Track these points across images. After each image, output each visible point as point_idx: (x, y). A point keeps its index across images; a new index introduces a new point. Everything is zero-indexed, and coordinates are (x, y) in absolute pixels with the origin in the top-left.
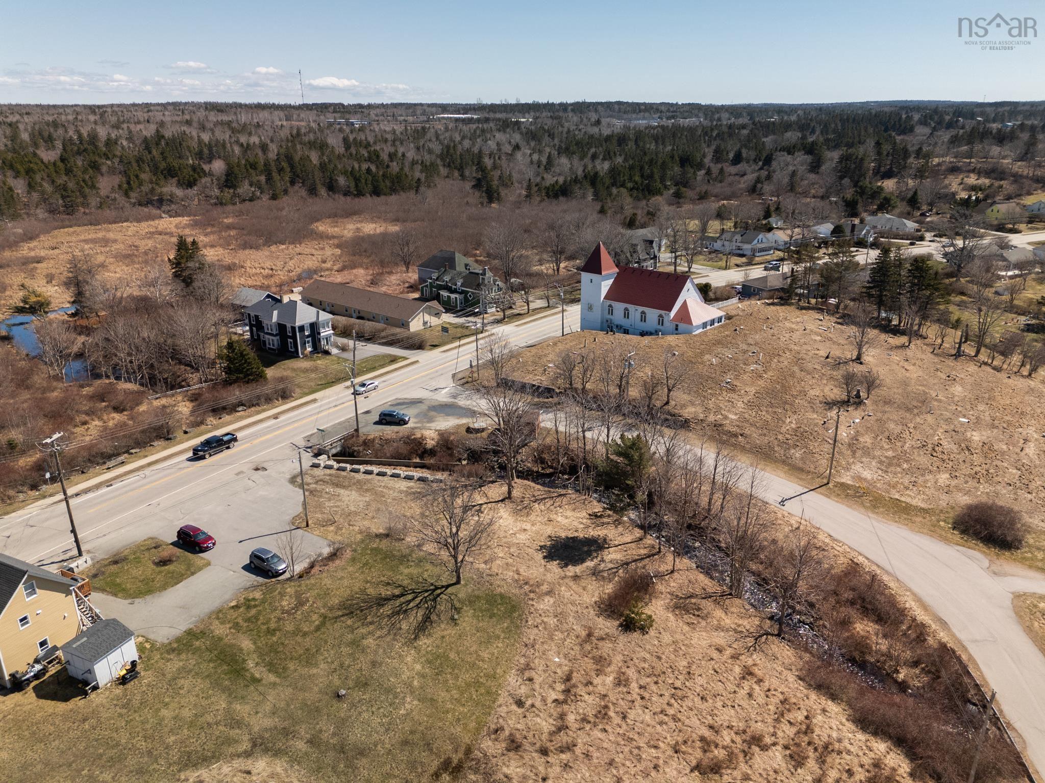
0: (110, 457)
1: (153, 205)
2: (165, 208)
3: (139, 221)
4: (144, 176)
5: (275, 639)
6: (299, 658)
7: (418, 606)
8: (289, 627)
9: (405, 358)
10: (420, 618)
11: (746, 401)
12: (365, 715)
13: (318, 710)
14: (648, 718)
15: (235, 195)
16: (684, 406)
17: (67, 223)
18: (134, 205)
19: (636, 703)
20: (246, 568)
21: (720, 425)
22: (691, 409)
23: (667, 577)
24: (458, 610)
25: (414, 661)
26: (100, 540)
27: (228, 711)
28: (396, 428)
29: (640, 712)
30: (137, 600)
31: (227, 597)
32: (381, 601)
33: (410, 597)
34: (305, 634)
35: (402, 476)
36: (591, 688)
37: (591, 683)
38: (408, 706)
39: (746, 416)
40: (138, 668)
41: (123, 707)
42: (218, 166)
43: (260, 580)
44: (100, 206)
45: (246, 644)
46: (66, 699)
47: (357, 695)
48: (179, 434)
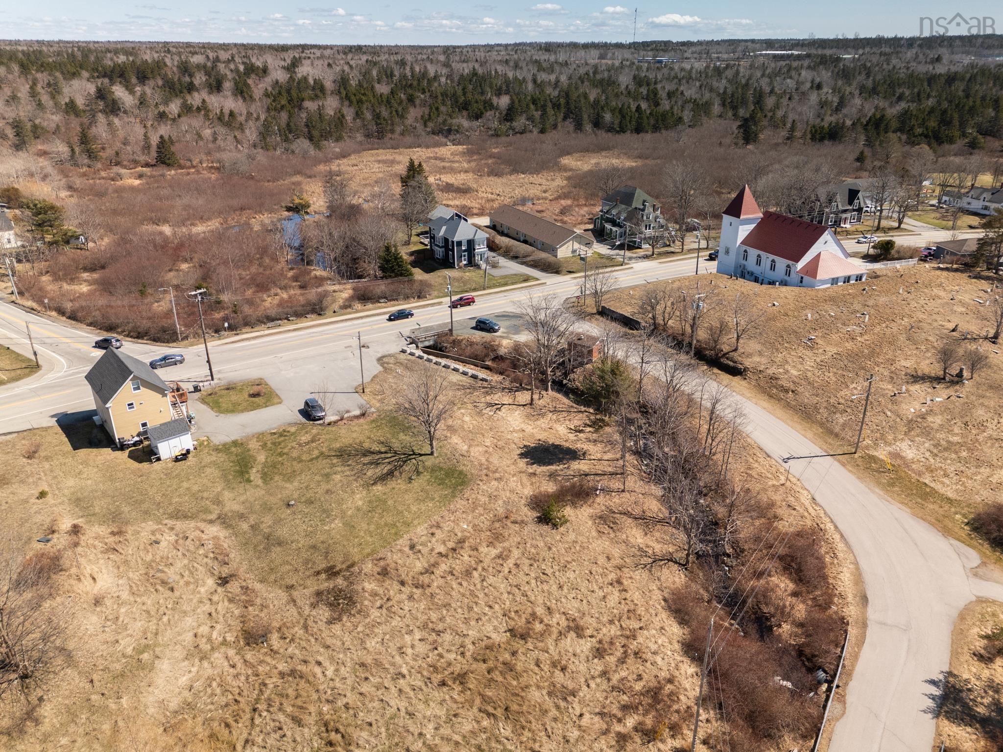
0: (273, 320)
1: (443, 134)
2: (451, 137)
3: (427, 147)
4: (443, 109)
5: (280, 459)
6: (284, 475)
7: (389, 463)
8: (295, 454)
9: (537, 279)
10: (385, 471)
11: (818, 360)
12: (297, 521)
13: (270, 509)
14: (502, 587)
15: (511, 128)
16: (750, 355)
17: (376, 146)
18: (428, 133)
19: (501, 574)
20: (301, 411)
21: (776, 379)
22: (757, 359)
23: (613, 494)
24: (418, 473)
25: (361, 499)
26: (231, 374)
27: (219, 494)
28: (484, 334)
29: (500, 580)
30: (222, 415)
31: (275, 426)
32: (368, 452)
33: (389, 455)
34: (301, 461)
35: (461, 371)
36: (475, 553)
37: (477, 550)
38: (333, 526)
39: (809, 374)
40: (189, 456)
41: (166, 475)
42: (504, 101)
43: (304, 420)
44: (402, 134)
45: (261, 458)
46: (140, 462)
47: (301, 507)
48: (329, 312)
